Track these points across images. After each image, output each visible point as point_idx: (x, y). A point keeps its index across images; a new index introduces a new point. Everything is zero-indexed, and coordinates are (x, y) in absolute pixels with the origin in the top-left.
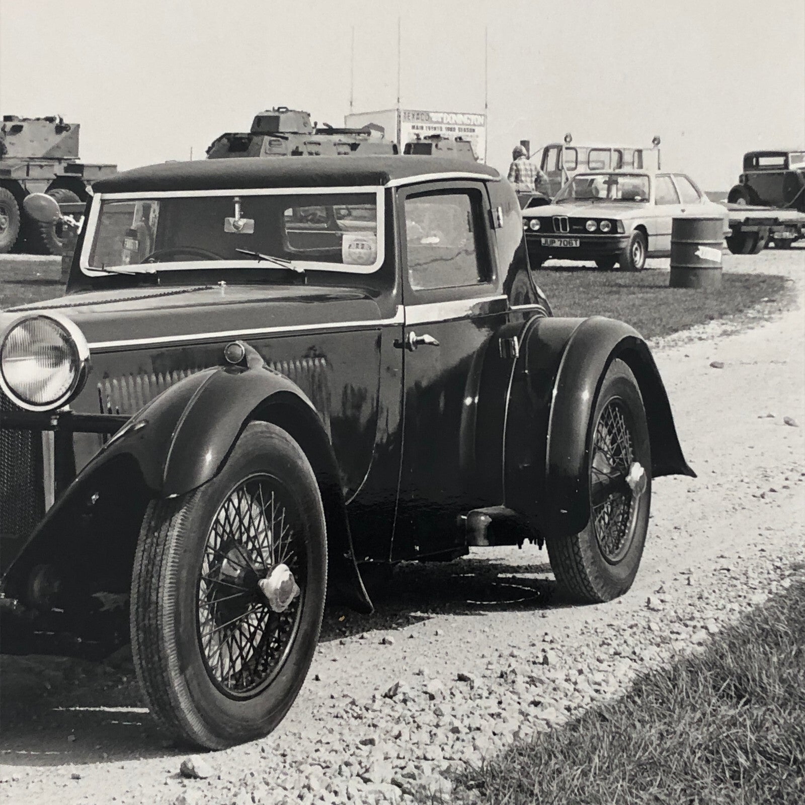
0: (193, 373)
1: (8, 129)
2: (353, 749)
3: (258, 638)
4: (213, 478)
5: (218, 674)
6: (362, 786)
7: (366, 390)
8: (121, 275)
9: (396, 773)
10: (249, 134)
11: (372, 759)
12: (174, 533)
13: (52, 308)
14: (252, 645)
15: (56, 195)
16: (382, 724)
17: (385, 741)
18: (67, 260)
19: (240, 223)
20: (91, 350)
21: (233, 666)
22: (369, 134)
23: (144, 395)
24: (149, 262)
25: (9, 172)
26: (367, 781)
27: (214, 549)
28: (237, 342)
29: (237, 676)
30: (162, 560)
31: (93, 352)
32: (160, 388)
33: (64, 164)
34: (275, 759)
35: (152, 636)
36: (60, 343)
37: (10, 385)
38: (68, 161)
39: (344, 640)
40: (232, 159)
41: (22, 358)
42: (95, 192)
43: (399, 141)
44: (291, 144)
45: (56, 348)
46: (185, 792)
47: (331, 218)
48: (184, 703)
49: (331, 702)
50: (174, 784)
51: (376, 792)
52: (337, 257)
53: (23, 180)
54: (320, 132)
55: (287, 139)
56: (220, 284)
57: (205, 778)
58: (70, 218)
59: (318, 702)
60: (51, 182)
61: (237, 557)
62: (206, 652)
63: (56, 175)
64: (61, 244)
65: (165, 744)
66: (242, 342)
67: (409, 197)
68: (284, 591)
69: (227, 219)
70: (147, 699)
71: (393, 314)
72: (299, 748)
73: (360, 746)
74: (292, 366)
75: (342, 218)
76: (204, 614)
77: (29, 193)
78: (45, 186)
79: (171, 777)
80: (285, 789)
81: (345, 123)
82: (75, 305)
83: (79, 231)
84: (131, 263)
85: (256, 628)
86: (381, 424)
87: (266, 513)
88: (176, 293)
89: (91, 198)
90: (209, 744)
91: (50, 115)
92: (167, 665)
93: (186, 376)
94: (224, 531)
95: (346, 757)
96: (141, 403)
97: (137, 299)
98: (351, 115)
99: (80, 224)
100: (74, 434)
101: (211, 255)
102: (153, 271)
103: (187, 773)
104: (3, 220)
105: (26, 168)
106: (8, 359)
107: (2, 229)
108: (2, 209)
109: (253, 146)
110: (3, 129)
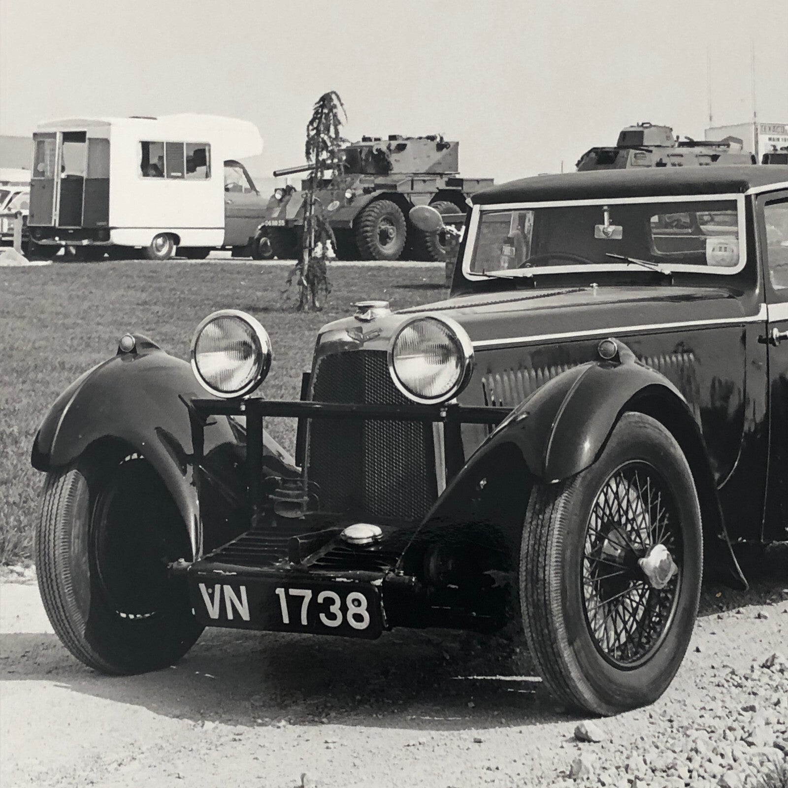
0: (569, 368)
1: (393, 148)
2: (735, 715)
3: (640, 612)
4: (590, 465)
5: (605, 646)
6: (747, 749)
7: (733, 383)
8: (500, 279)
9: (777, 737)
10: (615, 148)
11: (753, 725)
12: (558, 515)
13: (437, 310)
14: (635, 619)
15: (439, 206)
16: (762, 692)
17: (765, 707)
18: (450, 266)
19: (609, 229)
20: (475, 347)
21: (618, 638)
22: (728, 146)
23: (524, 388)
24: (526, 267)
25: (395, 187)
26: (750, 744)
27: (596, 530)
28: (610, 339)
29: (622, 648)
30: (547, 540)
31: (477, 349)
32: (539, 383)
33: (445, 179)
34: (662, 723)
35: (542, 610)
36: (446, 342)
37: (402, 380)
38: (449, 176)
39: (721, 614)
40: (600, 171)
41: (411, 356)
42: (474, 203)
43: (757, 153)
44: (655, 157)
45: (443, 347)
46: (580, 755)
47: (695, 224)
48: (575, 673)
49: (711, 672)
50: (570, 747)
51: (759, 754)
52: (702, 260)
53: (408, 194)
54: (682, 144)
55: (651, 151)
56: (592, 287)
57: (599, 742)
58: (452, 228)
59: (700, 672)
60: (434, 195)
61: (618, 538)
62: (593, 626)
63: (438, 188)
64: (444, 252)
65: (558, 710)
66: (614, 339)
67: (769, 203)
68: (662, 569)
69: (596, 226)
70: (539, 668)
71: (757, 312)
72: (684, 714)
73: (742, 712)
74: (662, 360)
75: (705, 223)
76: (588, 591)
77: (414, 206)
78: (428, 199)
79: (566, 741)
80: (674, 752)
81: (706, 136)
82: (459, 307)
83: (461, 240)
84: (509, 268)
85: (638, 604)
86: (749, 413)
87: (643, 497)
88: (552, 295)
89: (471, 209)
90: (600, 710)
91: (432, 134)
92: (556, 639)
93: (563, 371)
94: (604, 513)
95: (730, 722)
96: (522, 396)
97: (515, 300)
98: (712, 129)
99: (462, 233)
100: (462, 424)
101: (582, 259)
102: (529, 275)
103: (581, 738)
104: (391, 231)
105: (410, 182)
106: (399, 357)
107: (390, 238)
108: (390, 220)
109: (619, 159)
110: (389, 148)
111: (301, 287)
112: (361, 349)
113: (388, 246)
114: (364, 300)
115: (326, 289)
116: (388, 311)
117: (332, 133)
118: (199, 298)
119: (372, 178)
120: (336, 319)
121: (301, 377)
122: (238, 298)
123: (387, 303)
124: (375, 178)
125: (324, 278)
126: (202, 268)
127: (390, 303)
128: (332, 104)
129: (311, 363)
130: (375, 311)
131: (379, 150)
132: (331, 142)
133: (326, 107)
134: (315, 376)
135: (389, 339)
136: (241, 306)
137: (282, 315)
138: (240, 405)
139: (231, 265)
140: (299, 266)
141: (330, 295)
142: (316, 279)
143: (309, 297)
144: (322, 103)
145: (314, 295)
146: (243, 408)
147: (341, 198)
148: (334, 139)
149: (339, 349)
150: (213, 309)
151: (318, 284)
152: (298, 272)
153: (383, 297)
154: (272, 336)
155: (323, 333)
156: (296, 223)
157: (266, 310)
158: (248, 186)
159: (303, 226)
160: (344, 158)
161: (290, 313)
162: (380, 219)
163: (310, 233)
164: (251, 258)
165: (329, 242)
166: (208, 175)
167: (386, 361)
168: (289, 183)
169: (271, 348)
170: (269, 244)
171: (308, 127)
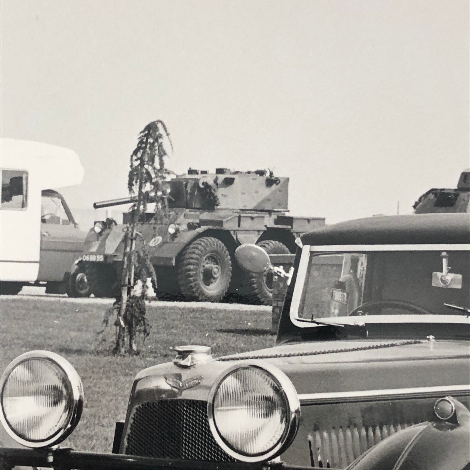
0: (403, 428)
1: (220, 181)
10: (455, 190)
13: (262, 357)
15: (267, 246)
18: (277, 310)
19: (447, 278)
20: (301, 401)
23: (353, 449)
24: (358, 315)
25: (221, 223)
28: (447, 398)
31: (304, 403)
32: (370, 443)
33: (274, 216)
36: (271, 393)
37: (222, 434)
38: (277, 214)
40: (439, 214)
41: (234, 407)
42: (304, 244)
45: (267, 399)
53: (235, 231)
56: (429, 339)
58: (280, 269)
60: (261, 233)
63: (266, 226)
64: (271, 295)
66: (451, 398)
69: (434, 273)
77: (240, 244)
78: (255, 237)
82: (285, 355)
83: (289, 283)
84: (340, 315)
88: (385, 346)
89: (300, 250)
91: (261, 168)
93: (396, 431)
96: (352, 457)
99: (290, 275)
101: (419, 308)
102: (361, 324)
104: (215, 270)
105: (237, 219)
106: (220, 408)
107: (214, 278)
108: (214, 258)
109: (459, 203)
110: (215, 181)
111: (118, 328)
112: (179, 398)
113: (212, 286)
114: (185, 344)
115: (145, 331)
116: (210, 357)
117: (157, 165)
118: (9, 337)
119: (198, 213)
120: (154, 363)
121: (114, 428)
122: (50, 338)
123: (209, 348)
124: (201, 213)
125: (143, 319)
126: (13, 305)
127: (212, 349)
128: (157, 133)
129: (126, 412)
130: (195, 356)
131: (205, 184)
132: (156, 173)
133: (151, 137)
134: (129, 426)
135: (209, 388)
136: (53, 348)
137: (97, 358)
138: (48, 456)
139: (45, 302)
140: (117, 306)
141: (148, 338)
142: (134, 319)
143: (125, 339)
144: (147, 132)
145: (131, 339)
146: (51, 459)
147: (164, 233)
148: (159, 171)
149: (156, 397)
150: (24, 349)
151: (137, 325)
152: (115, 312)
153: (205, 341)
154: (85, 381)
155: (139, 380)
156: (115, 259)
157: (79, 352)
158: (66, 218)
159: (123, 262)
160: (169, 191)
161: (105, 356)
162: (204, 258)
163: (130, 271)
164: (66, 295)
165: (149, 280)
166: (24, 205)
167: (206, 413)
168: (110, 216)
169: (83, 394)
170: (86, 280)
171: (132, 156)
